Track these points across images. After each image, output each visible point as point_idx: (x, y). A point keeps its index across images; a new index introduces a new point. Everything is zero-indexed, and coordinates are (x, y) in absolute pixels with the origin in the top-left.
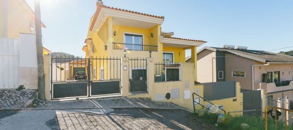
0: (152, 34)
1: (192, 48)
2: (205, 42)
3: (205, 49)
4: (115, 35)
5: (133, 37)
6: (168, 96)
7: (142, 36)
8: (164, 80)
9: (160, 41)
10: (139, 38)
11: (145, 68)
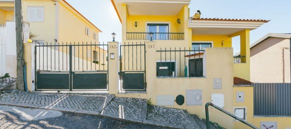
0: (178, 20)
1: (242, 33)
2: (265, 21)
3: (269, 37)
4: (136, 26)
5: (158, 27)
6: (180, 100)
7: (168, 25)
8: (186, 76)
9: (188, 27)
10: (165, 27)
11: (174, 61)
